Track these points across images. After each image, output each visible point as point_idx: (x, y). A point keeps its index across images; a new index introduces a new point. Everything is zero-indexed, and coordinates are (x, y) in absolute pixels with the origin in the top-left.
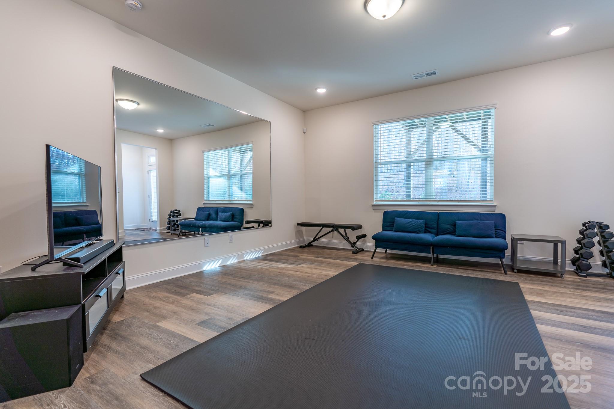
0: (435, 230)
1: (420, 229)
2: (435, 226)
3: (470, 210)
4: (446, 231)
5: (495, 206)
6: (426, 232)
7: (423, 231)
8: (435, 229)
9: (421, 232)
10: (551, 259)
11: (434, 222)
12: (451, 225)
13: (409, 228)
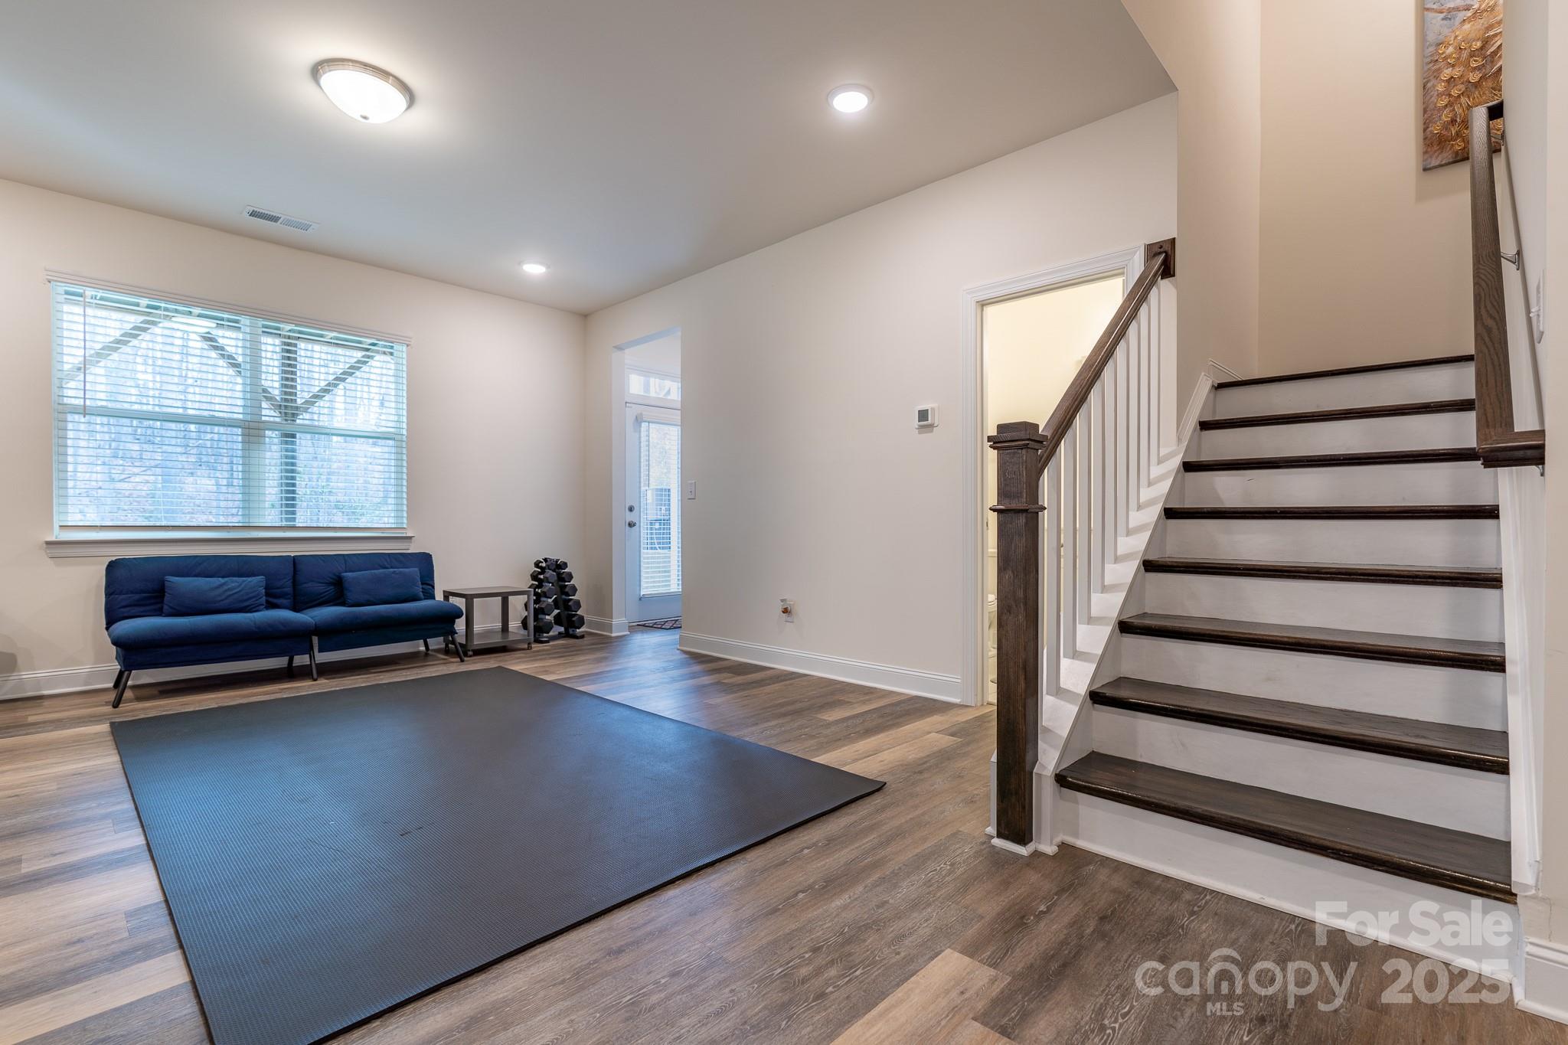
0: (289, 599)
1: (254, 599)
2: (289, 589)
3: (367, 548)
4: (319, 599)
5: (410, 538)
6: (271, 606)
7: (263, 605)
8: (289, 596)
9: (257, 608)
10: (499, 625)
11: (285, 580)
12: (330, 584)
13: (222, 600)
